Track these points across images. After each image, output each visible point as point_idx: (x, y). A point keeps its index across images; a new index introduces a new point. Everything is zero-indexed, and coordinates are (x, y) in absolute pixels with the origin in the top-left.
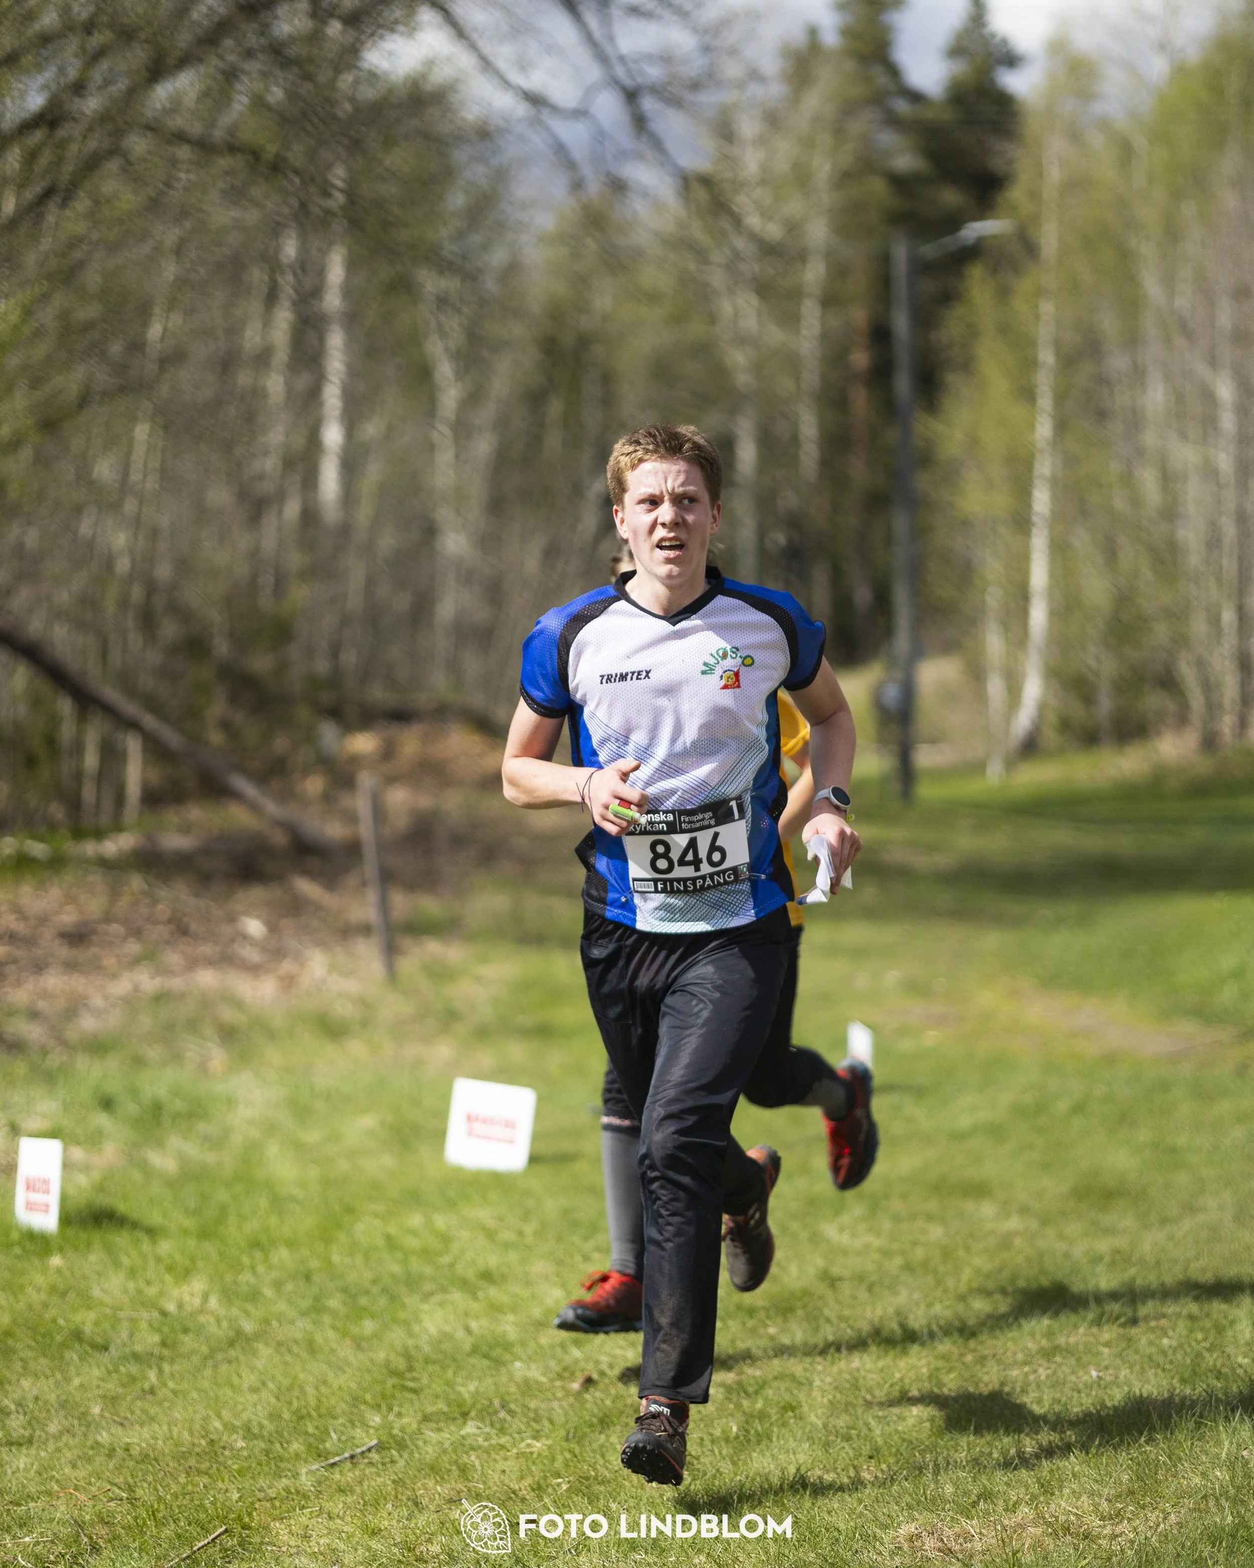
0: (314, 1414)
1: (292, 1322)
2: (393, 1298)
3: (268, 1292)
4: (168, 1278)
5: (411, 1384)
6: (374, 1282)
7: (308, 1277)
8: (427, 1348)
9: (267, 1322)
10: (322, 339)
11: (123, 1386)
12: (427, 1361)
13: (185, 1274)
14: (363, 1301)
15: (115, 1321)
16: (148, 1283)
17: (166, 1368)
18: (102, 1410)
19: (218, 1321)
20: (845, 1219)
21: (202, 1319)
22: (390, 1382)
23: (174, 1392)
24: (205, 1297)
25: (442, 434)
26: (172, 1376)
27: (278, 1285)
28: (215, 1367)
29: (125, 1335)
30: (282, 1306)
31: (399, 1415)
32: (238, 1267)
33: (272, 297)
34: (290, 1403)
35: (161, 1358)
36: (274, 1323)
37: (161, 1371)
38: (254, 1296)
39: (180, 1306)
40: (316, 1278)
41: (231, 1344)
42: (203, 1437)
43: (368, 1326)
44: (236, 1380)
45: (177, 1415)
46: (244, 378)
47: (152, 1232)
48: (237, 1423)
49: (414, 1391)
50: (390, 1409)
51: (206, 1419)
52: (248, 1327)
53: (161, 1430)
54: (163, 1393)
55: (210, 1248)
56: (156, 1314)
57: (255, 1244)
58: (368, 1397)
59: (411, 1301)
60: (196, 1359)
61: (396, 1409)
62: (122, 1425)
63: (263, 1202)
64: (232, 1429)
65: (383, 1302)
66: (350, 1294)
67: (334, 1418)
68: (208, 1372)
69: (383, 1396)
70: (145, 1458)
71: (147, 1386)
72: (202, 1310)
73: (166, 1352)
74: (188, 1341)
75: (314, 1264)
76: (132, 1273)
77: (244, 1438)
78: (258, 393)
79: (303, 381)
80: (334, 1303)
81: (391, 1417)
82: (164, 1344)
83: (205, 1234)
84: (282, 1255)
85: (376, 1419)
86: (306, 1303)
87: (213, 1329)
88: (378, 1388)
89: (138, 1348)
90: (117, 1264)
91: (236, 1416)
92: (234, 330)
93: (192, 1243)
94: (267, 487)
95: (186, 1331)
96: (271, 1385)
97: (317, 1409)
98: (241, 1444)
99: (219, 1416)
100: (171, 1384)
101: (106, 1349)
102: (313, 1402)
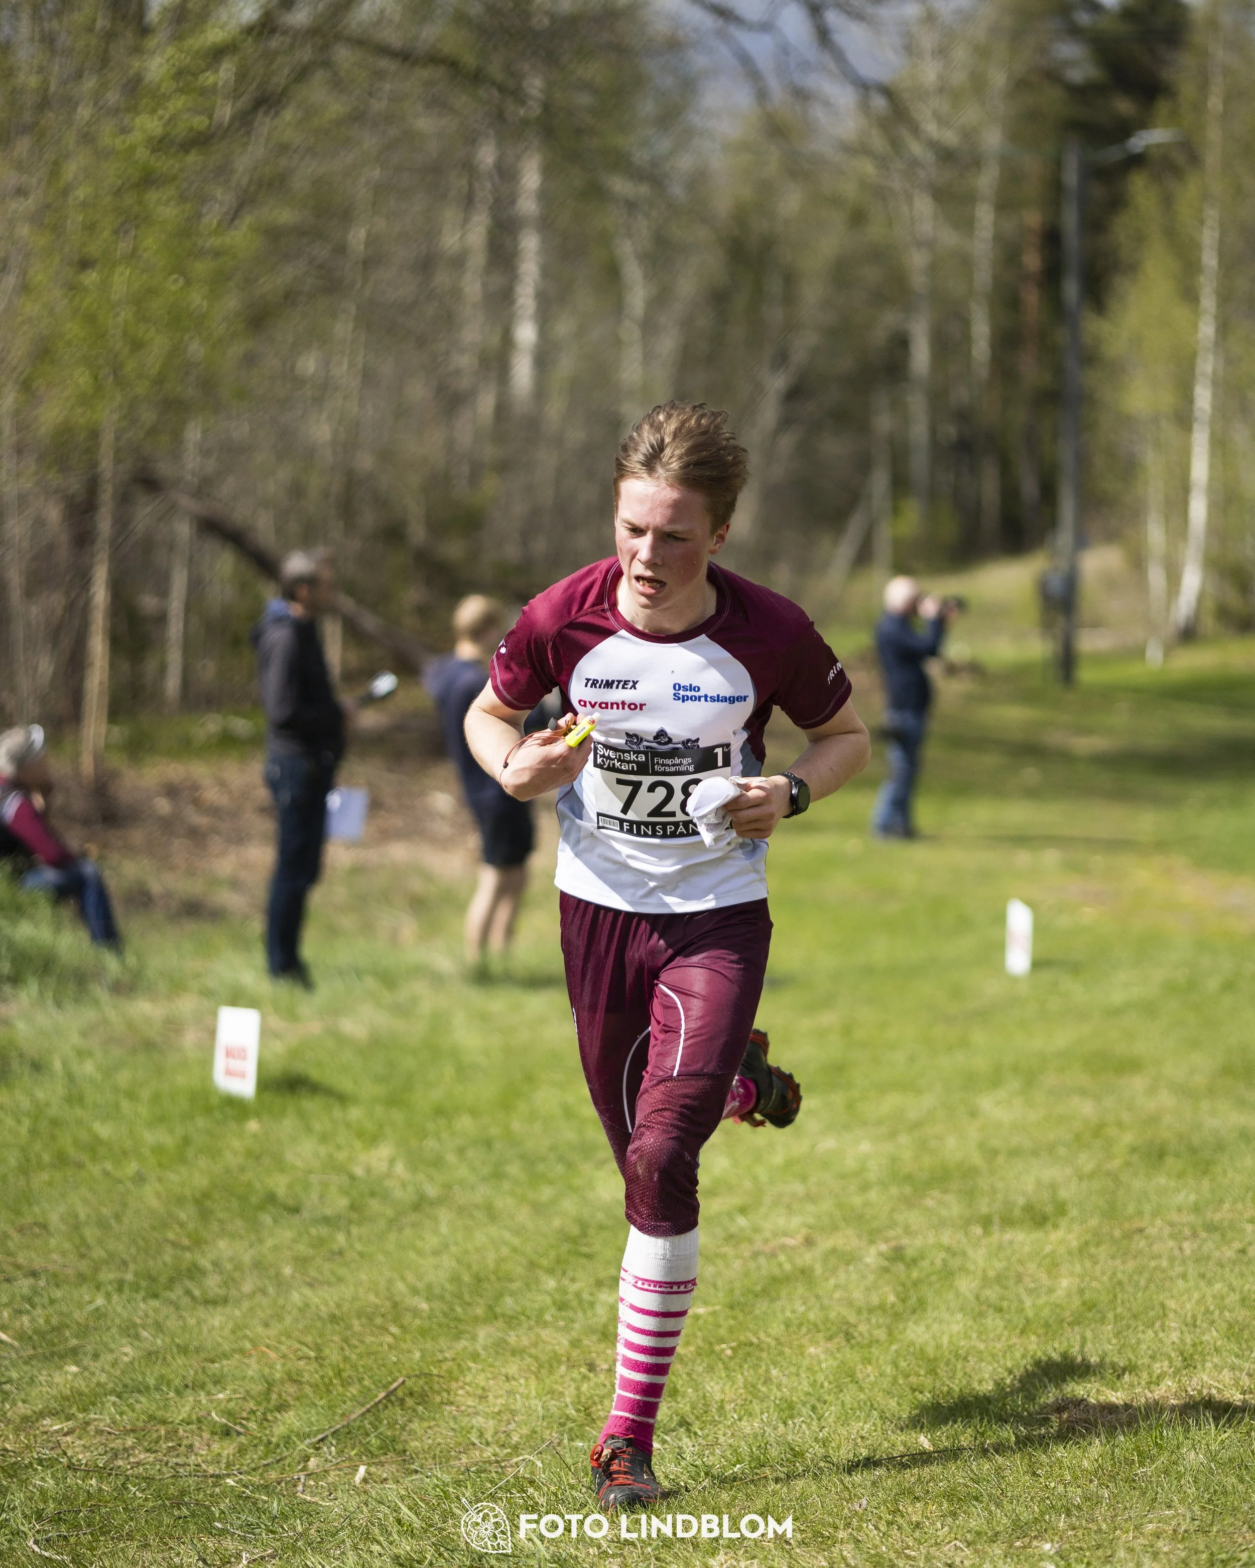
0: (493, 1278)
1: (473, 1188)
2: (569, 1165)
3: (451, 1158)
4: (358, 1144)
5: (584, 1250)
6: (553, 1148)
7: (488, 1144)
8: (600, 1216)
9: (448, 1187)
10: (515, 242)
11: (313, 1246)
12: (601, 1227)
13: (372, 1139)
14: (541, 1167)
15: (307, 1186)
16: (339, 1147)
17: (355, 1230)
18: (294, 1272)
19: (404, 1185)
20: (1002, 1094)
21: (389, 1183)
22: (566, 1247)
23: (361, 1255)
24: (392, 1161)
25: (630, 332)
26: (360, 1239)
27: (461, 1151)
28: (400, 1230)
29: (314, 1196)
30: (463, 1172)
31: (573, 1280)
32: (423, 1134)
33: (469, 202)
34: (469, 1266)
35: (350, 1222)
36: (456, 1187)
37: (349, 1233)
38: (437, 1162)
39: (368, 1170)
40: (498, 1146)
41: (416, 1207)
42: (388, 1299)
43: (546, 1193)
44: (419, 1244)
45: (364, 1277)
46: (442, 278)
47: (342, 1099)
48: (420, 1285)
49: (589, 1256)
50: (564, 1273)
51: (390, 1281)
52: (432, 1191)
53: (347, 1291)
54: (351, 1255)
55: (397, 1116)
56: (345, 1179)
57: (440, 1112)
58: (544, 1262)
59: (586, 1168)
60: (382, 1224)
61: (570, 1273)
62: (311, 1285)
63: (449, 1071)
64: (415, 1291)
65: (560, 1168)
66: (529, 1161)
67: (511, 1280)
68: (393, 1237)
69: (558, 1261)
70: (333, 1318)
71: (335, 1247)
72: (389, 1175)
73: (354, 1216)
74: (375, 1205)
75: (494, 1131)
76: (324, 1138)
77: (428, 1300)
78: (456, 293)
79: (497, 281)
80: (514, 1169)
81: (566, 1282)
82: (353, 1207)
83: (393, 1101)
84: (465, 1123)
85: (551, 1283)
86: (486, 1170)
87: (399, 1194)
88: (553, 1254)
89: (328, 1212)
90: (309, 1130)
91: (420, 1277)
92: (432, 233)
93: (379, 1110)
94: (464, 383)
95: (373, 1194)
96: (454, 1249)
97: (495, 1272)
98: (424, 1306)
99: (403, 1278)
100: (359, 1246)
101: (295, 1210)
102: (491, 1265)
